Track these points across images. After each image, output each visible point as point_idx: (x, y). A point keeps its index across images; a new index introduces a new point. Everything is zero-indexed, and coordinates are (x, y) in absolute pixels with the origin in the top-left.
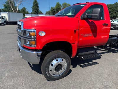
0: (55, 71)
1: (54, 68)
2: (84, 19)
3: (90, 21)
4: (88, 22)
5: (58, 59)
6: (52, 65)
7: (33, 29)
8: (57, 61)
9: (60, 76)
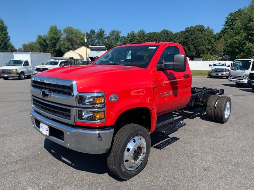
0: (133, 161)
1: (132, 155)
2: (161, 69)
3: (168, 72)
4: (167, 74)
5: (135, 138)
6: (128, 150)
7: (96, 92)
8: (134, 141)
9: (139, 168)
